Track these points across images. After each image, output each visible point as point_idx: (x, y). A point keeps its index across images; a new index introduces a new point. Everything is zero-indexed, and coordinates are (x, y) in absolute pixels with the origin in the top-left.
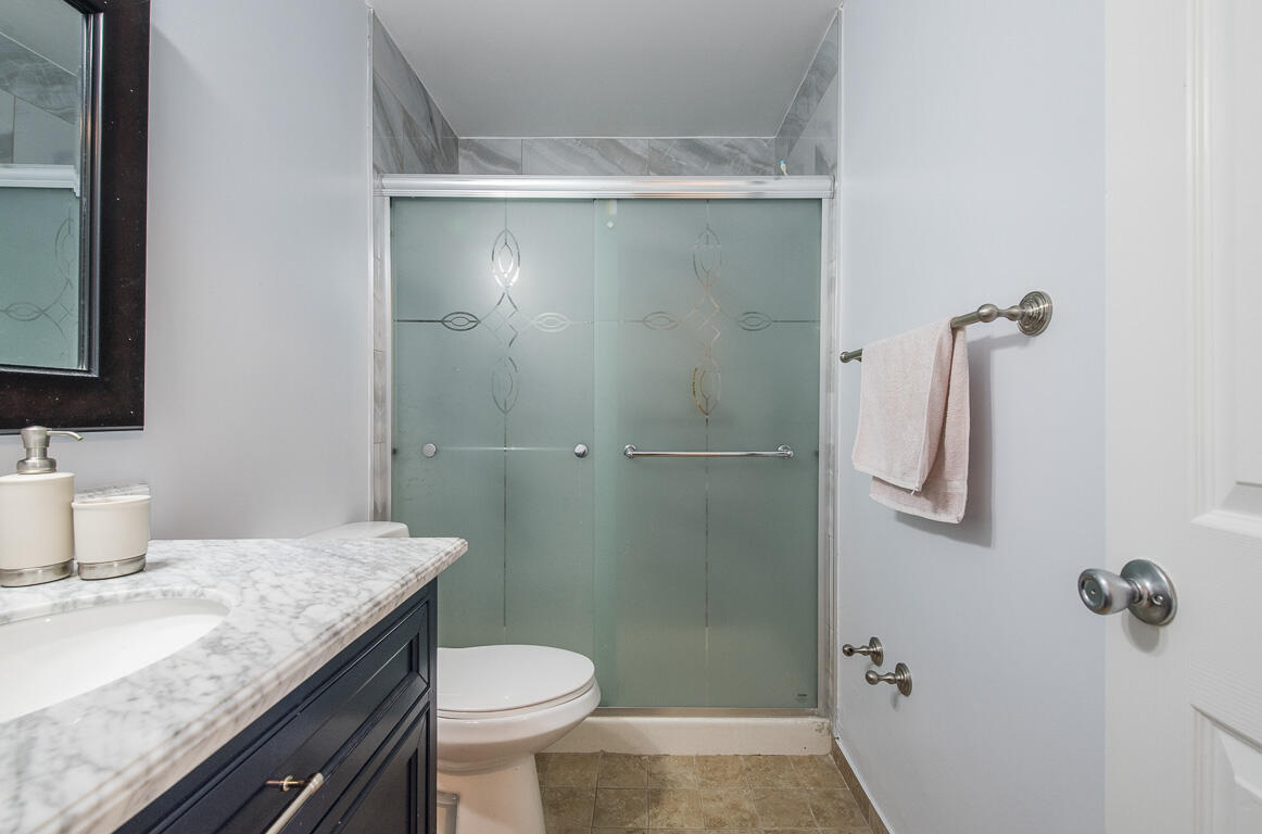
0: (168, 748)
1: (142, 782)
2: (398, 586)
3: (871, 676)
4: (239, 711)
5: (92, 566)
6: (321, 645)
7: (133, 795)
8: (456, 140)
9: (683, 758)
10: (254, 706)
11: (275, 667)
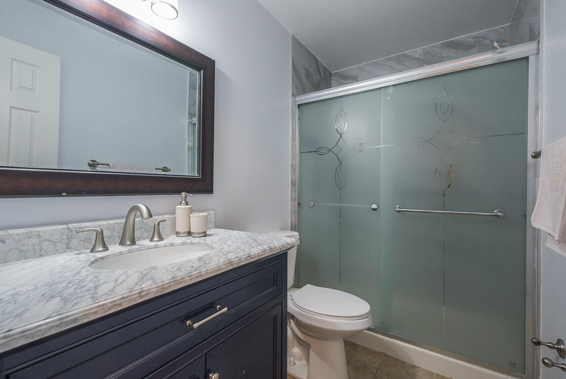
0: (170, 281)
1: (161, 287)
2: (260, 251)
3: (546, 361)
4: (192, 277)
5: (194, 233)
6: (224, 264)
7: (158, 290)
8: (331, 74)
9: (428, 372)
10: (197, 277)
11: (207, 268)
